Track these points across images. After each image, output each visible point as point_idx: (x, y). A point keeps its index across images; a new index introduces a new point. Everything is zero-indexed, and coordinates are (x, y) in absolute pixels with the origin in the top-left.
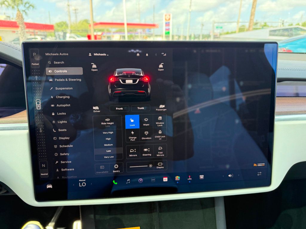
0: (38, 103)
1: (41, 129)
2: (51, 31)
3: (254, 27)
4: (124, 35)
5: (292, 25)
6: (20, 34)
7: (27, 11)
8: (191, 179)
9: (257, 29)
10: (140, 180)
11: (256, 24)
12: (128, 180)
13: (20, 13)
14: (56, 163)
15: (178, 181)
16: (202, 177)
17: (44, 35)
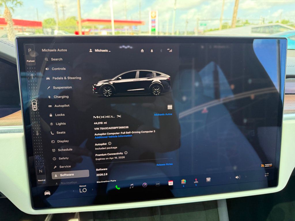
0: (34, 104)
1: (37, 131)
2: (39, 27)
3: (237, 24)
4: (110, 32)
5: (272, 22)
6: (8, 30)
7: (14, 8)
8: (198, 182)
9: (239, 26)
10: (144, 184)
11: (238, 21)
12: (131, 185)
13: (8, 10)
14: (54, 168)
15: (184, 185)
16: (208, 179)
17: (33, 32)
